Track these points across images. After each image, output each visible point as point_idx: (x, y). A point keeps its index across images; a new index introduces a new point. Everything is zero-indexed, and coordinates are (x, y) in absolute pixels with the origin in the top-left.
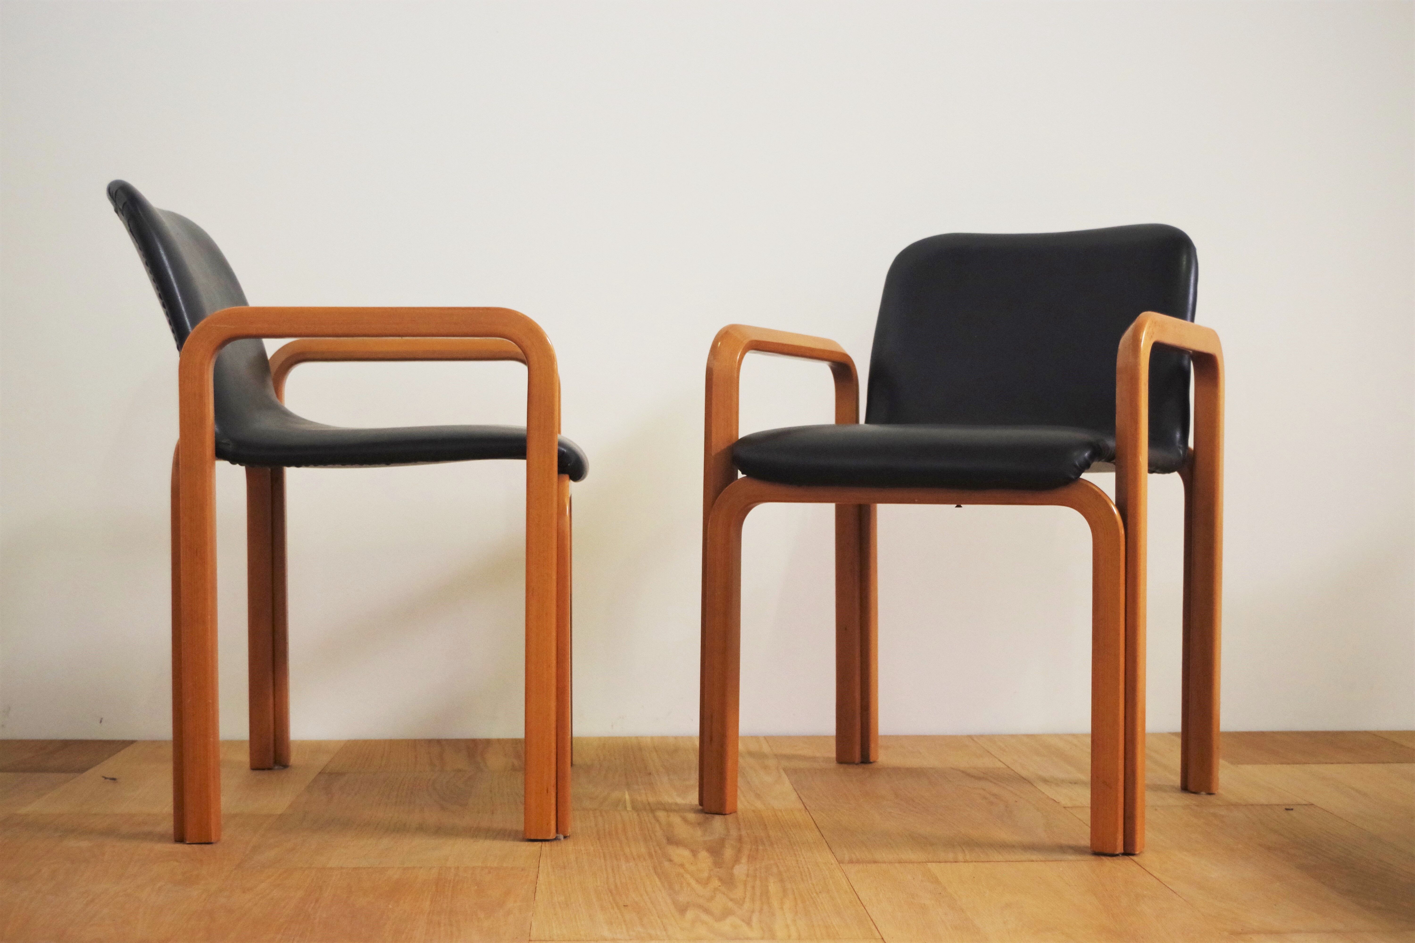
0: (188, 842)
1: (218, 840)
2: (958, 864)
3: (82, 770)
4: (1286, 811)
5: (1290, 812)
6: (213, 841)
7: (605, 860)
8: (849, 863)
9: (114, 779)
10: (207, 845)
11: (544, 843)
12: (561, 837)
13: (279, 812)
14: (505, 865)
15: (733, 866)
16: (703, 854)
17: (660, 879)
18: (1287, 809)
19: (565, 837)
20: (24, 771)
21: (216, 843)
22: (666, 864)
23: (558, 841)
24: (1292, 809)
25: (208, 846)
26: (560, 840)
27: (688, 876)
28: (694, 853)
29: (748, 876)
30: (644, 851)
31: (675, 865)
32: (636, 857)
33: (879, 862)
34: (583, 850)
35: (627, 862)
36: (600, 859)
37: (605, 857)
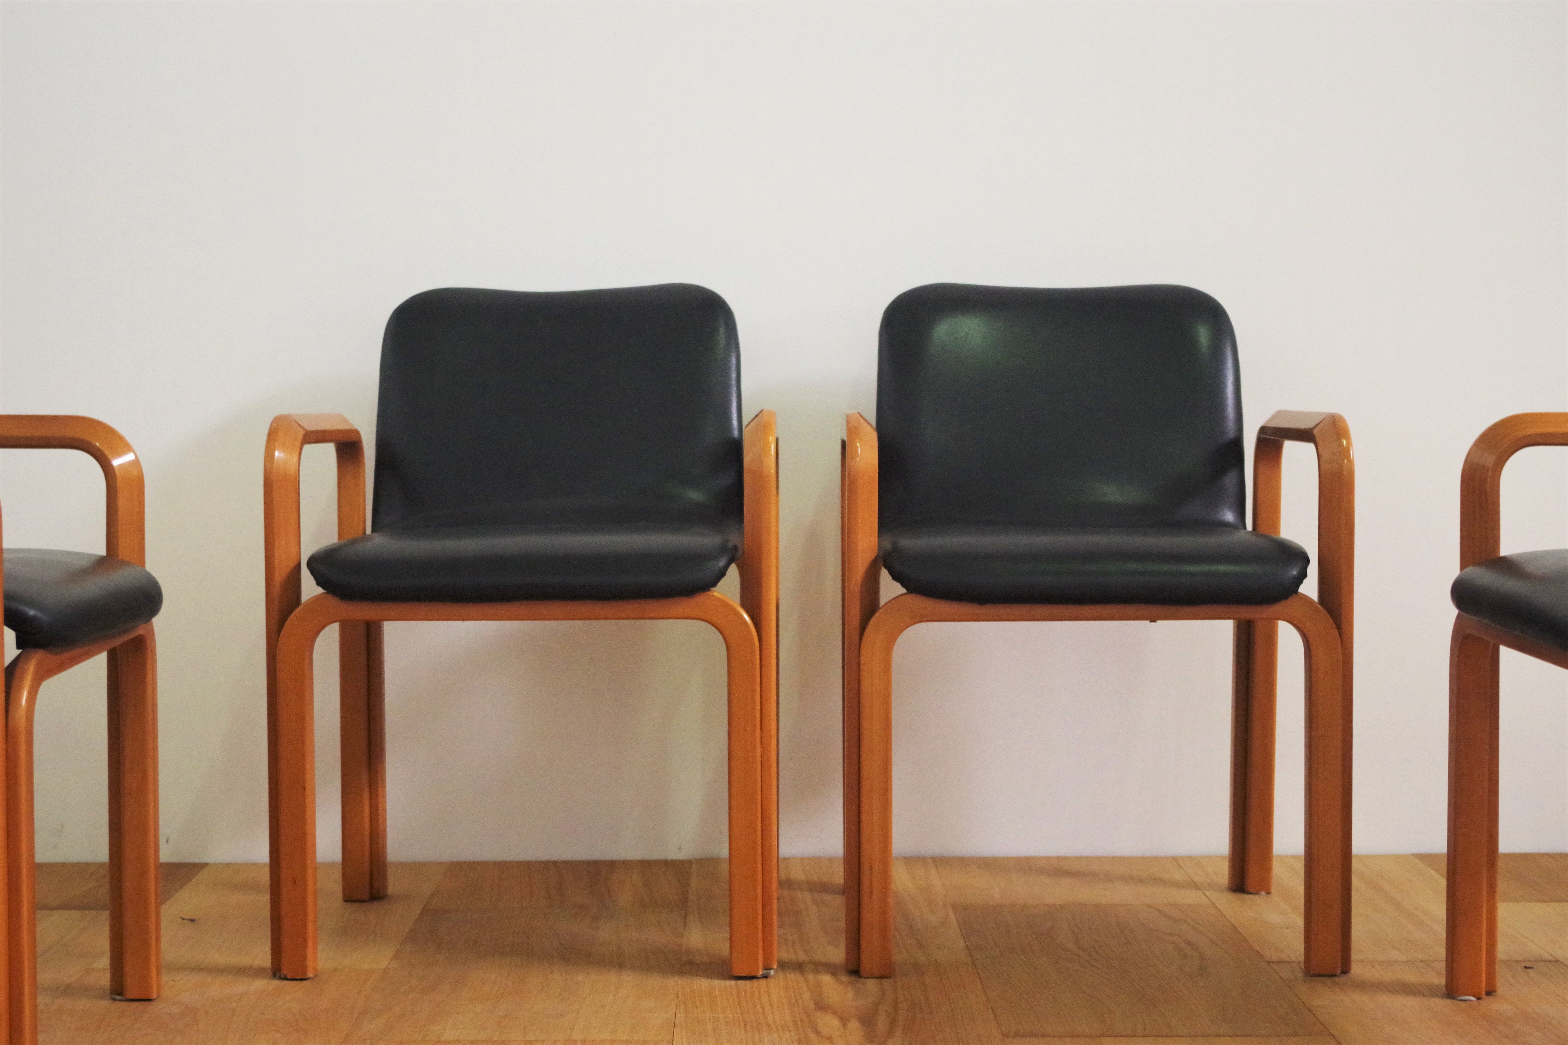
2: (1137, 1038)
4: (1525, 970)
5: (1529, 970)
7: (746, 1032)
8: (1014, 1037)
9: (192, 920)
15: (887, 1038)
16: (854, 1024)
18: (1526, 967)
22: (813, 1037)
24: (1532, 968)
28: (844, 1021)
30: (788, 1018)
31: (823, 1037)
32: (780, 1028)
33: (1048, 1036)
34: (721, 1016)
35: (770, 1033)
36: (740, 1030)
37: (745, 1026)
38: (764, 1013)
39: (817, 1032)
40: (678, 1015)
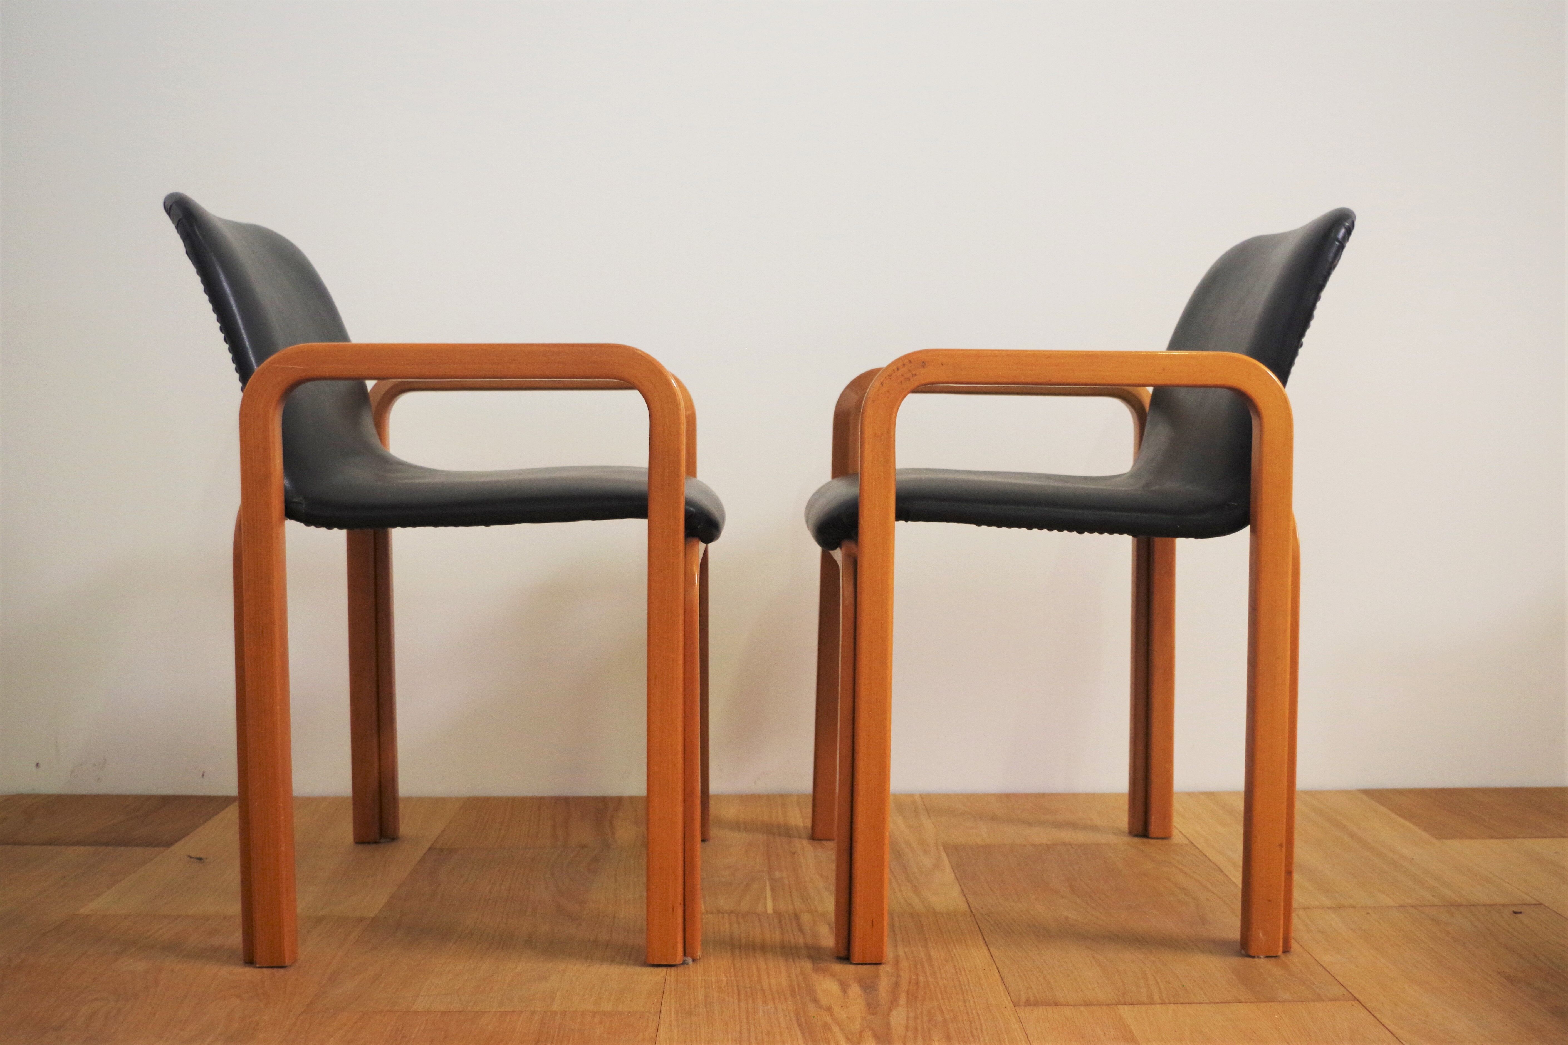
0: (257, 966)
1: (295, 961)
2: (1153, 1006)
3: (169, 844)
4: (1515, 915)
5: (1519, 916)
6: (286, 965)
8: (1026, 1005)
9: (200, 859)
10: (280, 969)
11: (669, 969)
12: (689, 960)
13: (372, 915)
14: (620, 1008)
15: (890, 1010)
16: (855, 991)
17: (803, 1033)
18: (1515, 913)
19: (693, 960)
20: (106, 844)
21: (290, 966)
22: (811, 1006)
23: (685, 965)
24: (1520, 913)
25: (282, 971)
26: (687, 964)
27: (836, 1029)
28: (844, 987)
29: (907, 1028)
30: (785, 983)
31: (821, 1007)
32: (775, 995)
33: (1061, 1005)
34: (713, 980)
35: (765, 1002)
36: (733, 997)
37: (739, 994)
38: (759, 977)
39: (815, 1001)
40: (668, 978)
